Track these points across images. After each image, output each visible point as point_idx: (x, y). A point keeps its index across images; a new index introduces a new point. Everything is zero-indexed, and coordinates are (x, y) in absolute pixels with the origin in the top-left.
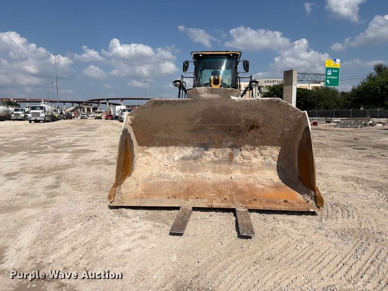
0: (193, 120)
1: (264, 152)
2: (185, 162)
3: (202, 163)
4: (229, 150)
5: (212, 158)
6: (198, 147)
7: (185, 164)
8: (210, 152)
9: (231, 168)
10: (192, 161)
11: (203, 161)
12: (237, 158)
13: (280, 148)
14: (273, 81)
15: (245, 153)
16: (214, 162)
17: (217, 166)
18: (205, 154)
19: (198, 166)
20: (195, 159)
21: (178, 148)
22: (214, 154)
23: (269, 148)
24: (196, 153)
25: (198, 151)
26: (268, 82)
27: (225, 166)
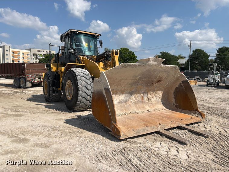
0: (137, 77)
1: (157, 95)
2: (121, 104)
3: (130, 104)
4: (142, 95)
5: (134, 101)
6: (128, 94)
7: (121, 105)
8: (133, 97)
9: (144, 106)
10: (124, 104)
11: (130, 103)
12: (146, 100)
13: (163, 92)
14: (43, 51)
15: (149, 96)
16: (135, 103)
17: (137, 105)
18: (131, 98)
19: (128, 106)
20: (126, 102)
21: (117, 95)
22: (135, 98)
23: (159, 92)
24: (126, 98)
25: (127, 97)
26: (40, 51)
27: (140, 105)
